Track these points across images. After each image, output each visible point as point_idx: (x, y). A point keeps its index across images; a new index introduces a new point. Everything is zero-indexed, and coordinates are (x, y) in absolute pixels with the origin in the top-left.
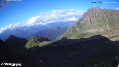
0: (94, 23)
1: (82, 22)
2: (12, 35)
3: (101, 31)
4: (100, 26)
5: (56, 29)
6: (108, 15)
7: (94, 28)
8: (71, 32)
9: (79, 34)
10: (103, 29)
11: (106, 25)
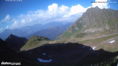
0: (93, 22)
1: (81, 22)
2: (12, 34)
3: (100, 30)
4: (99, 26)
5: (56, 29)
6: (108, 15)
7: (93, 28)
8: (71, 32)
9: (79, 33)
10: (102, 29)
11: (105, 25)
